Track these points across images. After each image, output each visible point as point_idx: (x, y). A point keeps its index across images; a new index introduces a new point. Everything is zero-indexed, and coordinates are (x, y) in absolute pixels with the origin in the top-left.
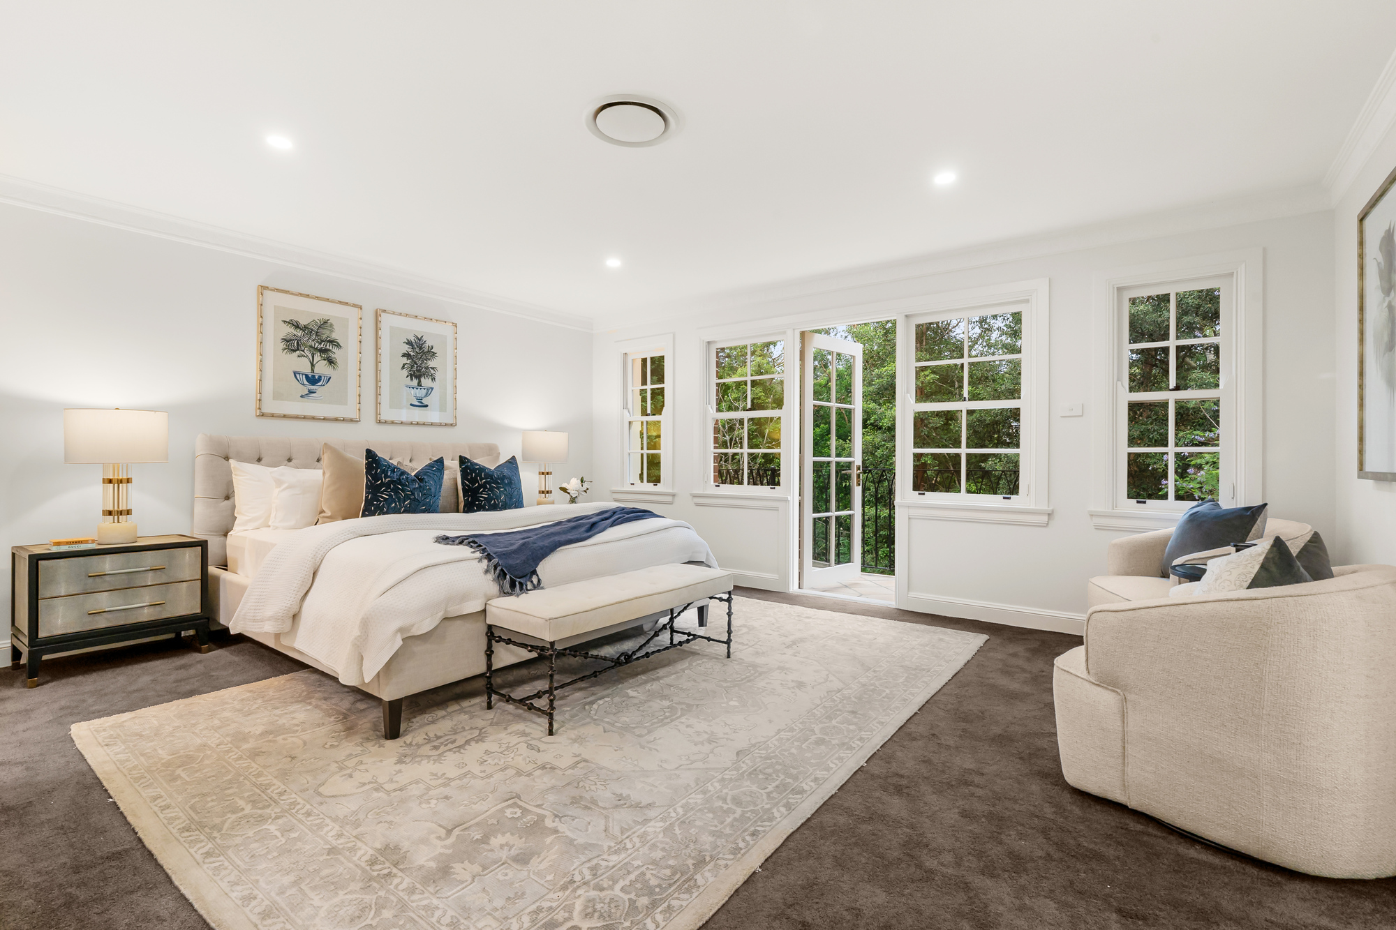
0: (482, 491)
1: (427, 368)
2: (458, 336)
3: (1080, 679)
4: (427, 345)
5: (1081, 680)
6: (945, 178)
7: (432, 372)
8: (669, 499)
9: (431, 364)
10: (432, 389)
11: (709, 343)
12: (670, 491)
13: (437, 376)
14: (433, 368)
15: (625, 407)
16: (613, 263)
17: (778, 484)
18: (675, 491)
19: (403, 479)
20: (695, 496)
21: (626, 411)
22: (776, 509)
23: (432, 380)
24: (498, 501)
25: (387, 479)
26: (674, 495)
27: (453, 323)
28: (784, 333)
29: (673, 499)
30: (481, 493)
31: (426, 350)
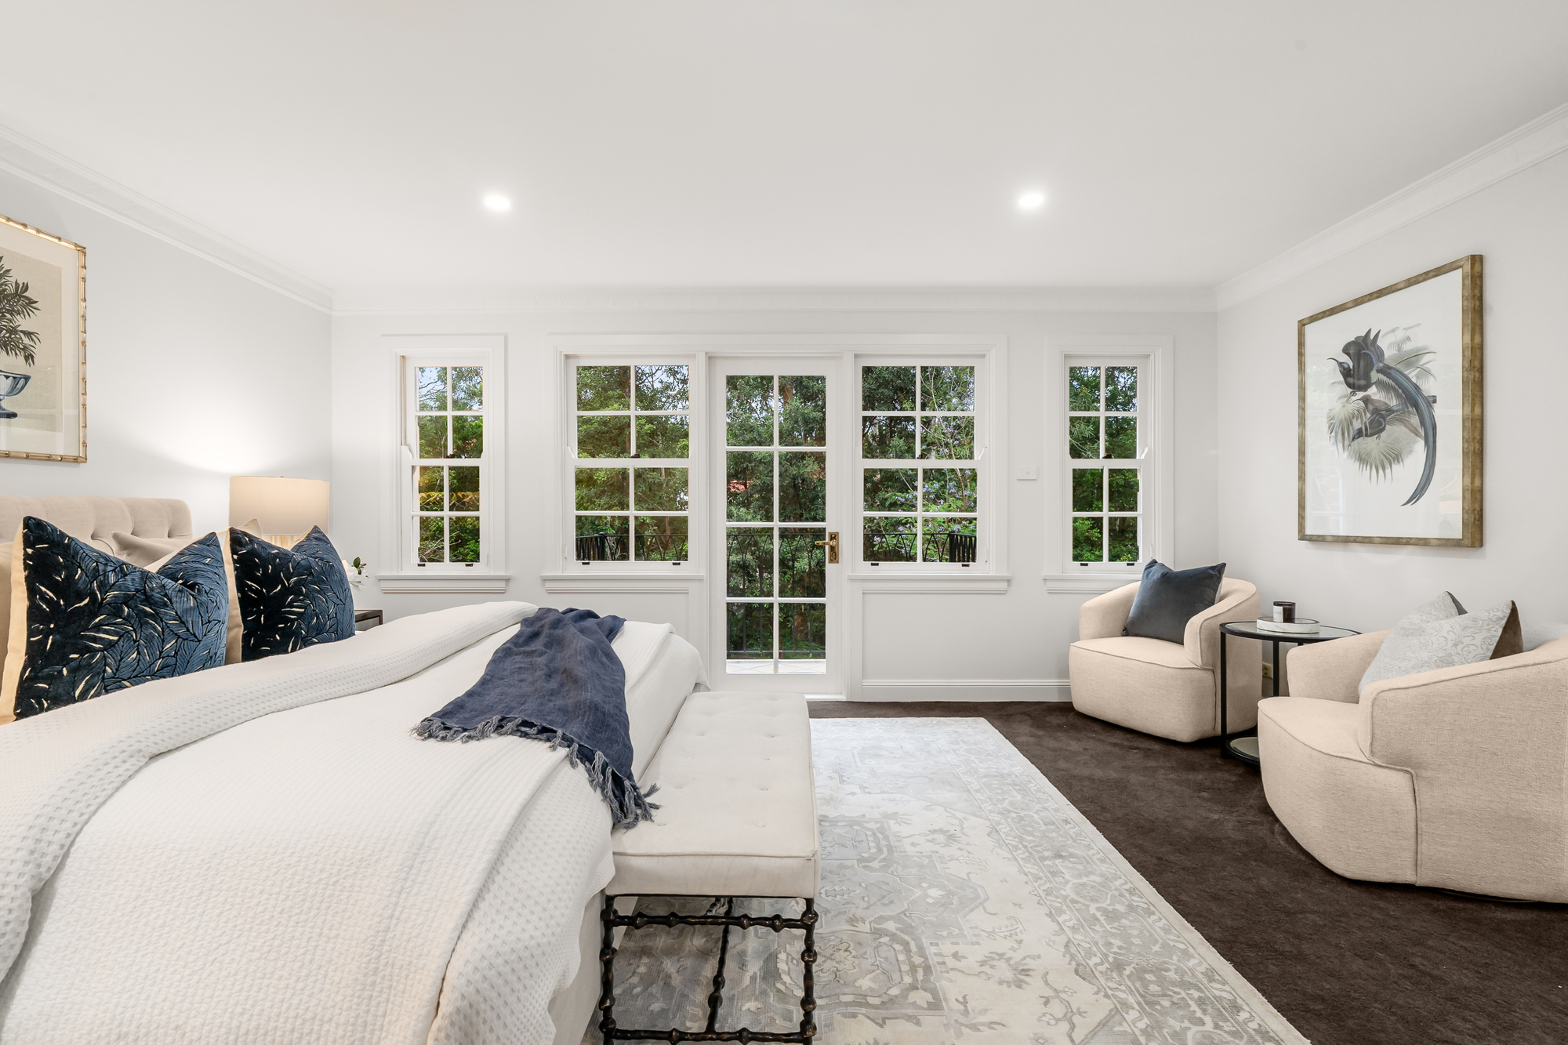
0: (293, 601)
1: (13, 331)
2: (88, 273)
3: (1362, 764)
4: (13, 280)
5: (1365, 765)
6: (1031, 200)
7: (26, 340)
8: (501, 585)
9: (23, 323)
10: (27, 378)
11: (567, 357)
12: (501, 573)
13: (38, 351)
14: (29, 334)
15: (404, 441)
16: (497, 203)
17: (685, 557)
18: (509, 574)
19: (152, 589)
20: (545, 580)
21: (405, 449)
22: (686, 592)
23: (26, 358)
24: (323, 617)
25: (111, 594)
26: (507, 580)
27: (76, 245)
28: (693, 356)
29: (507, 585)
30: (291, 605)
31: (11, 289)
